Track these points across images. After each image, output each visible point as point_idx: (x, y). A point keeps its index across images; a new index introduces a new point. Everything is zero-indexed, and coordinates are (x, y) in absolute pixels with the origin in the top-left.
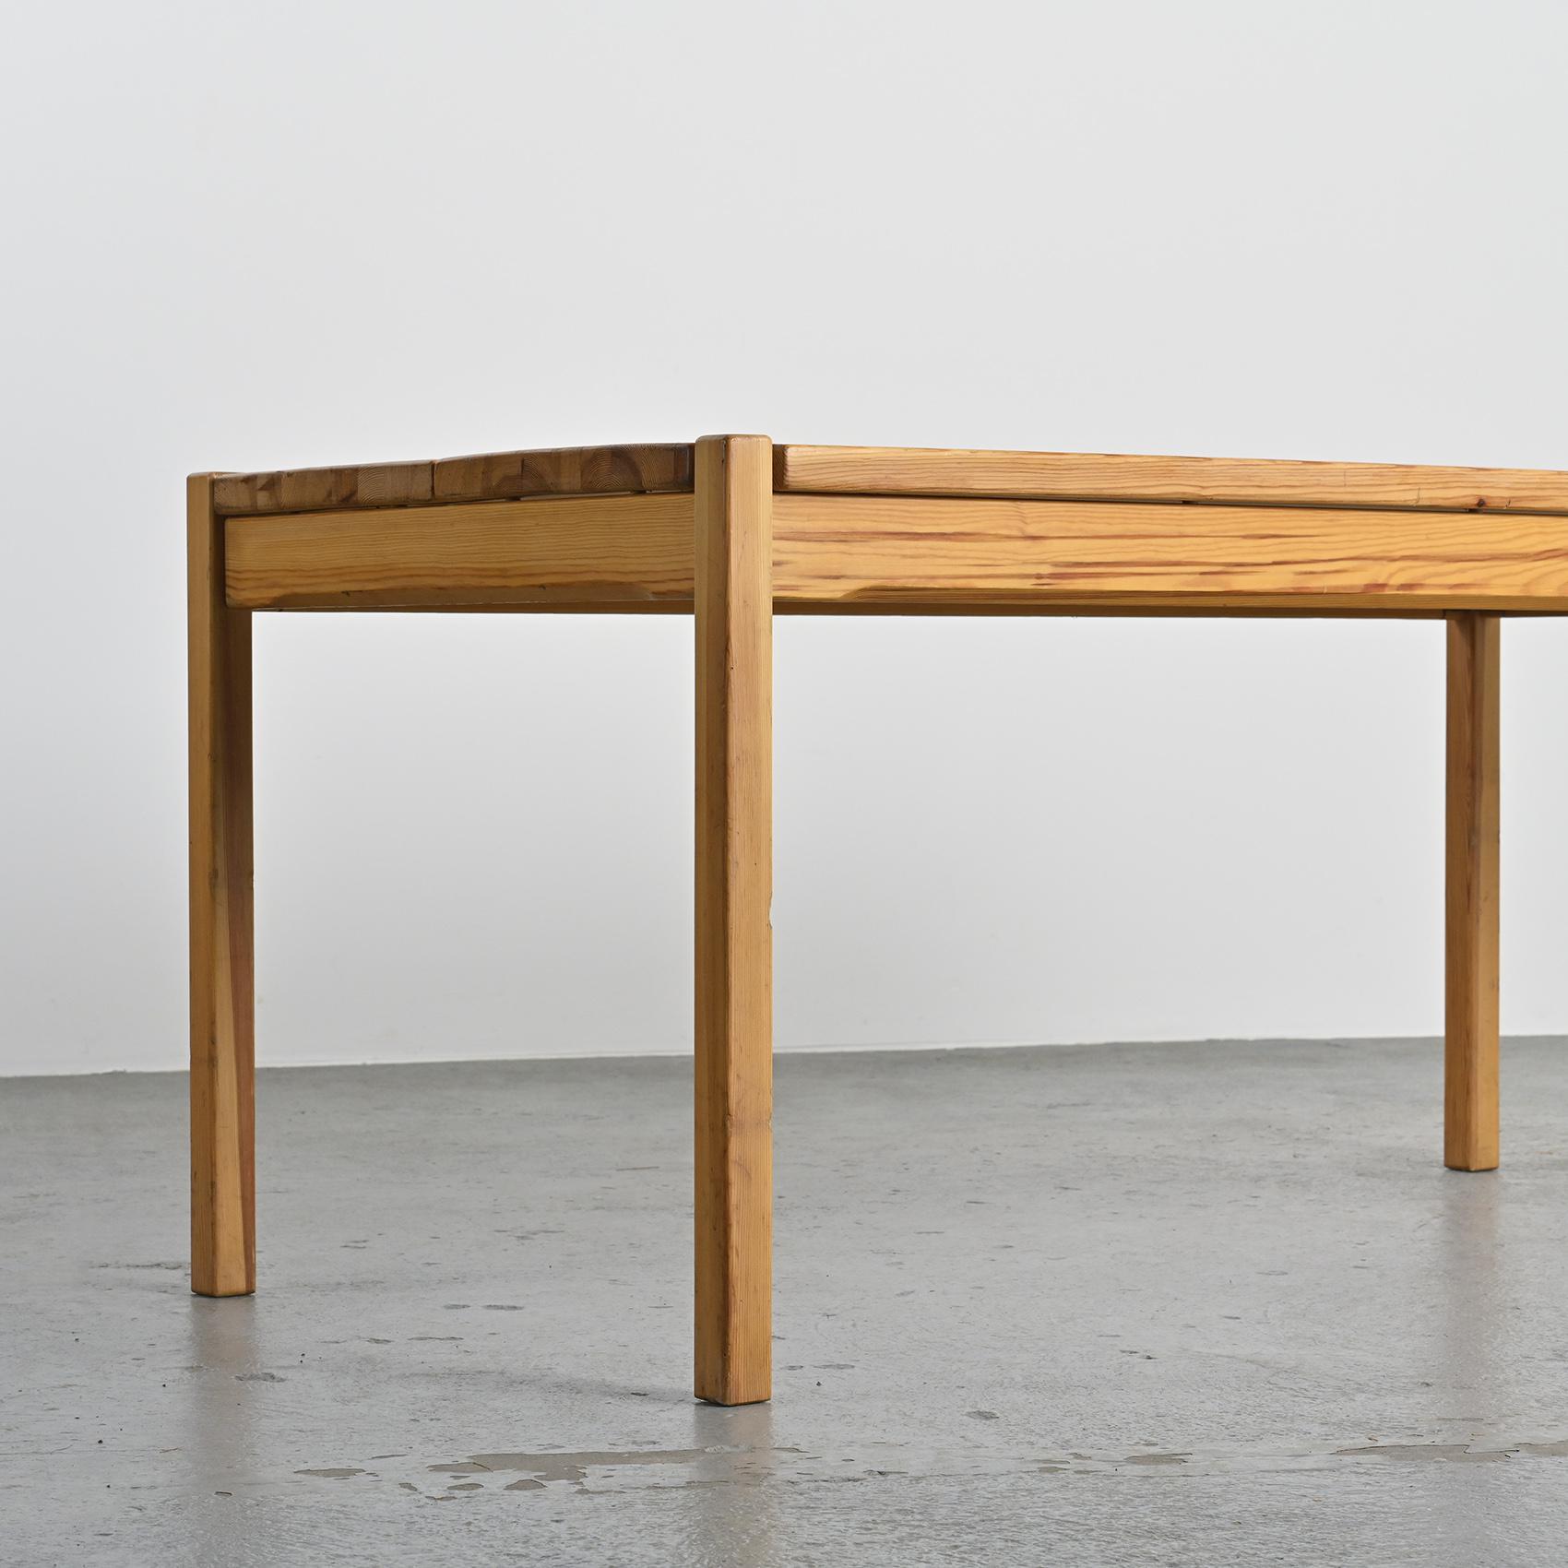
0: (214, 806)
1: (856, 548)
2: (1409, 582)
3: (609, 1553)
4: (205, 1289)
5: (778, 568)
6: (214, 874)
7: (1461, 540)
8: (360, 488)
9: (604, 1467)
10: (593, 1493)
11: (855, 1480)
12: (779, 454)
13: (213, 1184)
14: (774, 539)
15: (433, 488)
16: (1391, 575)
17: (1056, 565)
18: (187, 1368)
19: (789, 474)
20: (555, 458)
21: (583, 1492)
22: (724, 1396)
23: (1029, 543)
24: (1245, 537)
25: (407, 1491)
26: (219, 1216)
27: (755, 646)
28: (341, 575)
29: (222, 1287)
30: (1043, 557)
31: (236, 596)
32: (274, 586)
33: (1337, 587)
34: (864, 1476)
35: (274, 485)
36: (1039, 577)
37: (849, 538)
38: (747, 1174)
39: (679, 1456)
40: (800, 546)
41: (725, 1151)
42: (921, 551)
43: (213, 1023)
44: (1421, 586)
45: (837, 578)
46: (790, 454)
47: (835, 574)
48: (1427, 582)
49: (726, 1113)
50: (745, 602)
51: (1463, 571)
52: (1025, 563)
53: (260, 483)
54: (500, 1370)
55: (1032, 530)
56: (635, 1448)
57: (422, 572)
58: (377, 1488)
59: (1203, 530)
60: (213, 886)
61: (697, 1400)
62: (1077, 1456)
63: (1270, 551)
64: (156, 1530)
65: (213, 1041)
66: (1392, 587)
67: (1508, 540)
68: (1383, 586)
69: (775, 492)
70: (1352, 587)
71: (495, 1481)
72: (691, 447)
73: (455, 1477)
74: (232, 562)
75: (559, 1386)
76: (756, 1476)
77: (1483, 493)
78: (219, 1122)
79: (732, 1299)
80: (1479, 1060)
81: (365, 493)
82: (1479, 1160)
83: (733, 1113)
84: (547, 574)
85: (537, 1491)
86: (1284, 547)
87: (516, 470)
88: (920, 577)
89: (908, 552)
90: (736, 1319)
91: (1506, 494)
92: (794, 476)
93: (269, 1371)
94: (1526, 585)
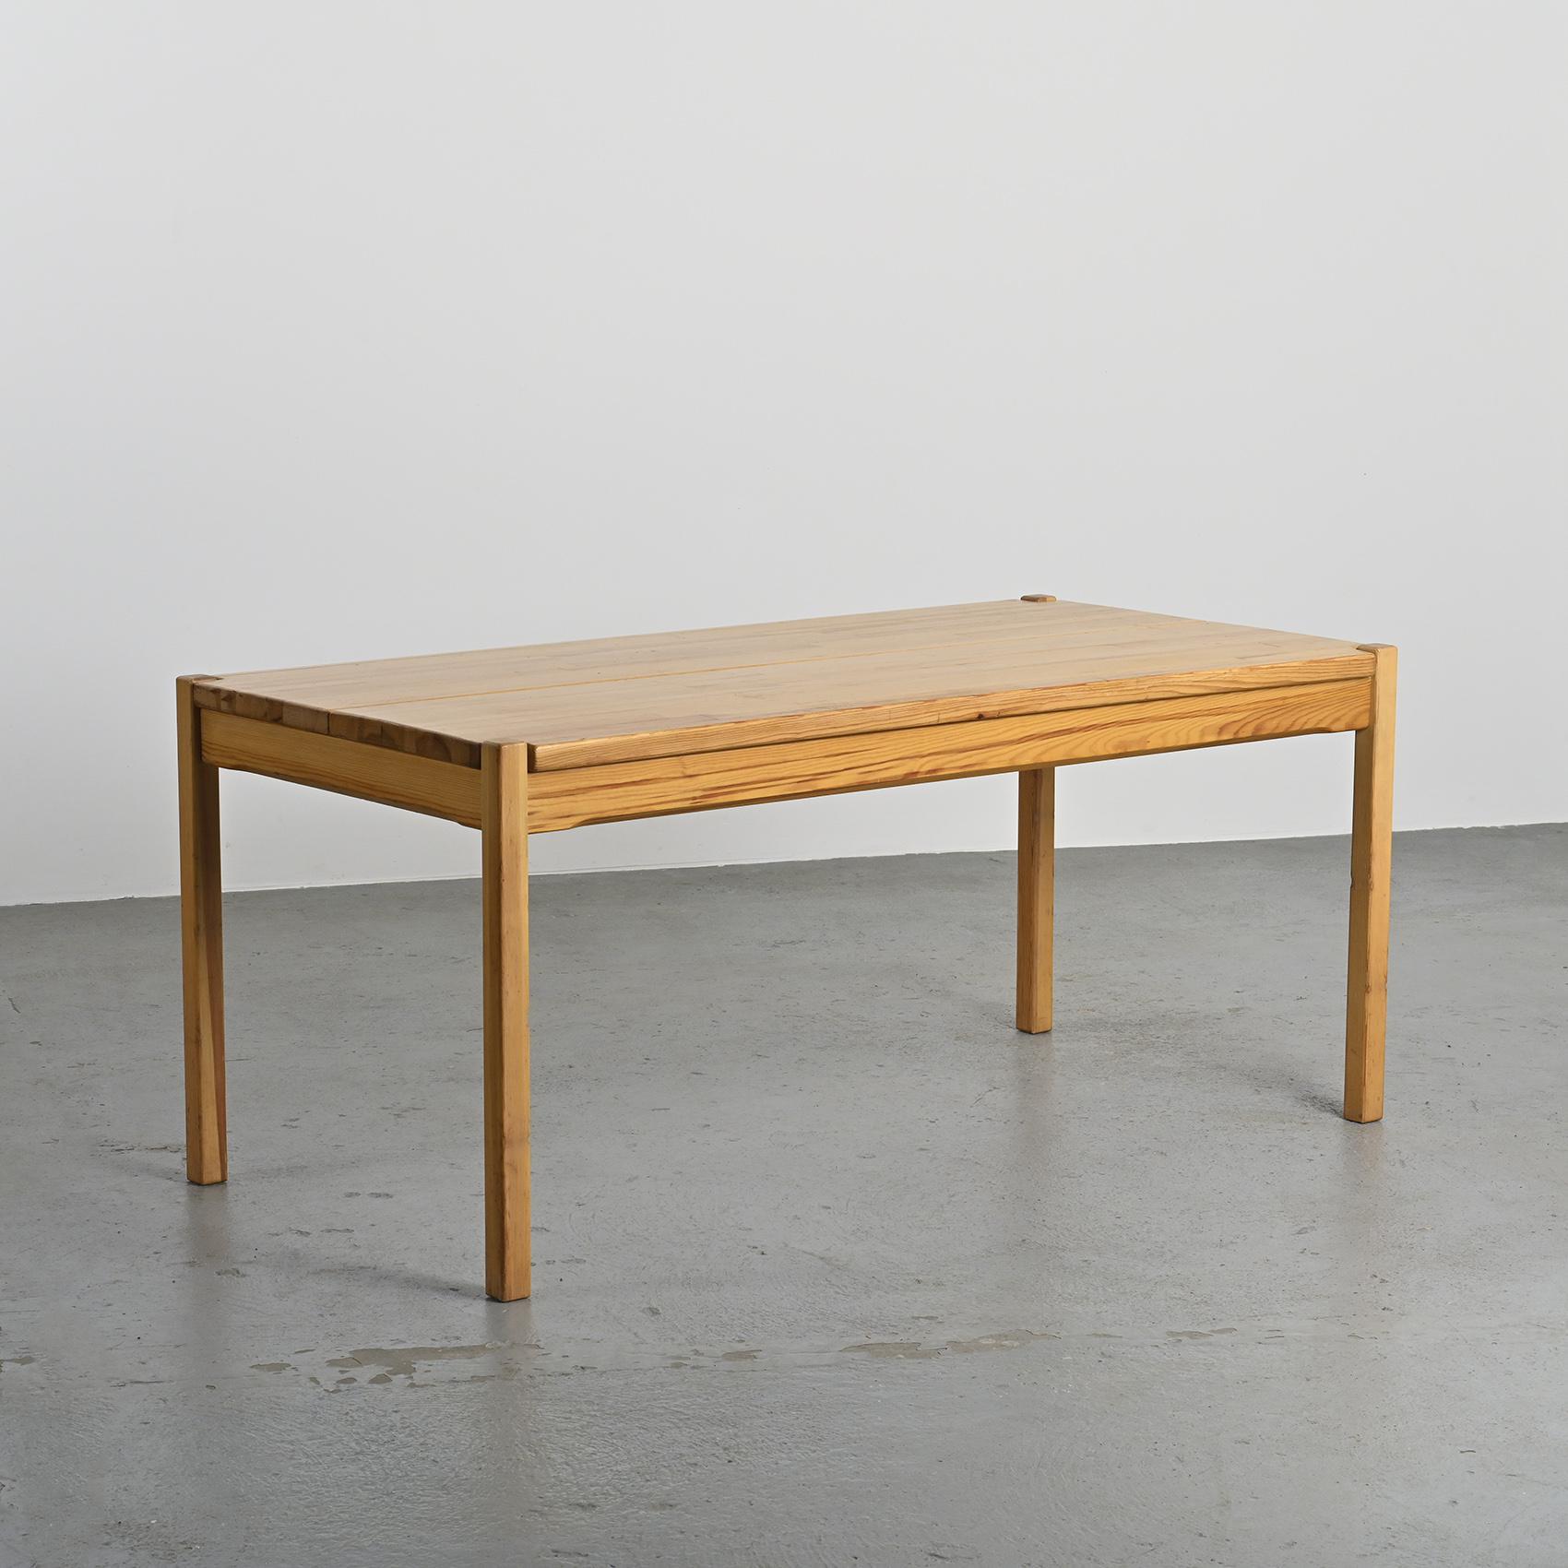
0: (196, 886)
1: (580, 798)
2: (934, 768)
3: (422, 1440)
4: (196, 1180)
5: (531, 816)
6: (198, 928)
7: (968, 738)
8: (284, 715)
9: (426, 1362)
10: (418, 1386)
11: (567, 1375)
12: (531, 750)
13: (200, 1118)
14: (529, 799)
15: (329, 728)
16: (922, 766)
17: (704, 790)
18: (187, 1263)
19: (538, 763)
20: (401, 730)
21: (412, 1385)
22: (502, 1298)
23: (688, 780)
24: (826, 757)
25: (313, 1384)
26: (204, 1136)
27: (517, 866)
28: (274, 762)
29: (206, 1179)
30: (696, 787)
31: (209, 757)
32: (233, 758)
33: (885, 778)
34: (573, 1371)
35: (231, 699)
36: (695, 798)
37: (575, 792)
38: (515, 1170)
39: (471, 1351)
40: (546, 801)
41: (502, 1158)
42: (621, 794)
43: (198, 1019)
44: (941, 769)
45: (568, 816)
46: (538, 750)
47: (566, 814)
48: (945, 767)
49: (502, 1136)
50: (511, 841)
51: (970, 757)
52: (685, 792)
53: (223, 695)
54: (373, 1266)
55: (689, 772)
56: (445, 1343)
57: (321, 773)
58: (297, 1382)
59: (797, 757)
60: (197, 935)
61: (487, 1296)
62: (697, 1352)
63: (843, 762)
64: (174, 1419)
65: (198, 1030)
66: (922, 773)
67: (999, 734)
68: (917, 773)
69: (529, 772)
70: (895, 777)
71: (365, 1373)
72: (479, 746)
73: (342, 1372)
74: (205, 736)
75: (407, 1281)
76: (511, 1370)
77: (981, 710)
78: (203, 1079)
79: (506, 1243)
80: (1039, 961)
81: (286, 718)
82: (1038, 1026)
83: (506, 1136)
84: (397, 795)
85: (387, 1385)
86: (852, 759)
87: (378, 731)
88: (619, 809)
89: (612, 796)
90: (509, 1253)
91: (997, 708)
92: (539, 764)
93: (235, 1266)
94: (1011, 760)
